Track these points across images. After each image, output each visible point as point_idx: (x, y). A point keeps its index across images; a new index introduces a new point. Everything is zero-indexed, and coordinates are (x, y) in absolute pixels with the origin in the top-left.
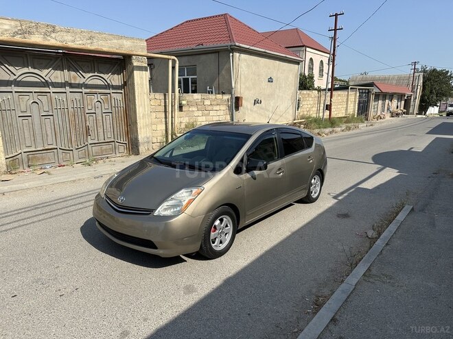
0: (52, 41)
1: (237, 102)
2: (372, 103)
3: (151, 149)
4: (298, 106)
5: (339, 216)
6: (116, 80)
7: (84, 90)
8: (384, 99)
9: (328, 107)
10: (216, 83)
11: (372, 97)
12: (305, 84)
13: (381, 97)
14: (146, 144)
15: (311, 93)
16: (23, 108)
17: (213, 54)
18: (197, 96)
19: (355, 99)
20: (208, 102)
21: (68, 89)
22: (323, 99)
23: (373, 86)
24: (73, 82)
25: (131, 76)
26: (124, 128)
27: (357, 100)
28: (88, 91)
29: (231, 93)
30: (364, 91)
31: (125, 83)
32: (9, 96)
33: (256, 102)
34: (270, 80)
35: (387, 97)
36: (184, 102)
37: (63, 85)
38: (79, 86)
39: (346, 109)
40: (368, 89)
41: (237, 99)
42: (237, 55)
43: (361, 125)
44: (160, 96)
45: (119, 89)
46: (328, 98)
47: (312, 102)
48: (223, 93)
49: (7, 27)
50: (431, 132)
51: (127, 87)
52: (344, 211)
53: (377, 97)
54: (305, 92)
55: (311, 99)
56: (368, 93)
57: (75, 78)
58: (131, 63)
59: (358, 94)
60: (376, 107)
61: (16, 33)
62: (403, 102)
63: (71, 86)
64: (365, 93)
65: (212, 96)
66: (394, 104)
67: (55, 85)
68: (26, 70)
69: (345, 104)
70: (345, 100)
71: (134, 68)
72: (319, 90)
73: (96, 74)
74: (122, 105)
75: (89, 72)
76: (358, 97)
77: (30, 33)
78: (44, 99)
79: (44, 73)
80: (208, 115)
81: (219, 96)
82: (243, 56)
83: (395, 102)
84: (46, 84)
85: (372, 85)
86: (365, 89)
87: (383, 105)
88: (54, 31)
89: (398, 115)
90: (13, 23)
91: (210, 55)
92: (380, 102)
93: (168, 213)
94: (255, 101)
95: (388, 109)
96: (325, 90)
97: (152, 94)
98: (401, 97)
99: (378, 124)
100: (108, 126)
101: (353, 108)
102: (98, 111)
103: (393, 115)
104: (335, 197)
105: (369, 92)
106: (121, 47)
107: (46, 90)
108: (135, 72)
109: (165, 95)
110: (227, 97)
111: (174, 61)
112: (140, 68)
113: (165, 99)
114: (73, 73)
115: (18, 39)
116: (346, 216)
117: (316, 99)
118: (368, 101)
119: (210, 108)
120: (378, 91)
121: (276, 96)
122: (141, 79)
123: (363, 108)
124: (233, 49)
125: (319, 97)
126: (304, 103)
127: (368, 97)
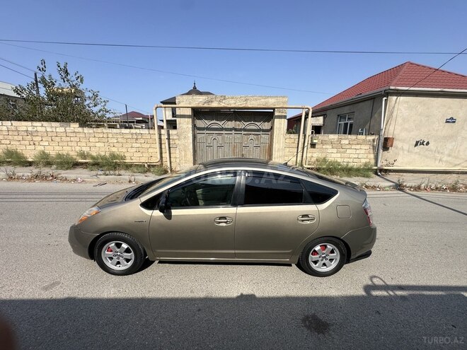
0: (222, 105)
1: (386, 144)
6: (266, 126)
7: (243, 132)
10: (367, 127)
16: (209, 142)
17: (369, 101)
18: (333, 136)
21: (233, 132)
24: (237, 128)
25: (273, 123)
28: (245, 133)
29: (379, 134)
31: (272, 127)
32: (203, 135)
33: (420, 143)
34: (451, 121)
36: (316, 141)
37: (231, 130)
38: (241, 130)
41: (387, 140)
42: (393, 98)
44: (294, 136)
45: (267, 132)
48: (372, 134)
49: (201, 100)
51: (272, 130)
57: (239, 125)
58: (275, 114)
61: (205, 102)
63: (236, 130)
65: (352, 137)
67: (226, 129)
68: (213, 122)
71: (275, 117)
73: (253, 122)
74: (268, 142)
75: (248, 121)
77: (212, 102)
78: (220, 137)
79: (221, 123)
80: (345, 152)
81: (362, 137)
84: (222, 129)
88: (224, 99)
91: (366, 102)
94: (418, 142)
97: (288, 135)
100: (257, 155)
102: (251, 146)
106: (266, 104)
107: (222, 132)
108: (275, 120)
110: (372, 137)
112: (279, 117)
113: (299, 138)
114: (238, 123)
115: (206, 105)
119: (348, 147)
121: (459, 138)
122: (280, 125)
124: (388, 94)
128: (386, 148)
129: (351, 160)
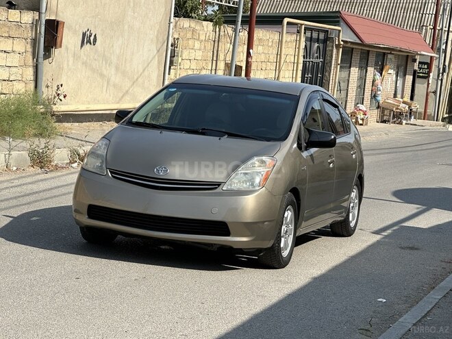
2: (335, 74)
4: (171, 63)
5: (403, 248)
8: (363, 67)
11: (336, 56)
13: (356, 58)
15: (198, 28)
19: (296, 55)
22: (226, 46)
23: (336, 23)
27: (301, 60)
29: (37, 9)
30: (315, 35)
33: (88, 39)
35: (372, 59)
40: (326, 32)
47: (199, 55)
53: (349, 53)
54: (185, 23)
55: (197, 45)
56: (325, 41)
59: (303, 45)
62: (409, 78)
64: (318, 40)
66: (388, 83)
70: (273, 58)
72: (217, 21)
76: (302, 53)
81: (14, 14)
83: (390, 74)
85: (334, 18)
86: (319, 30)
87: (362, 79)
89: (398, 117)
92: (355, 71)
94: (84, 35)
95: (374, 96)
98: (405, 62)
103: (390, 115)
104: (377, 232)
105: (327, 39)
110: (28, 17)
116: (413, 248)
117: (209, 46)
118: (326, 67)
120: (351, 38)
121: (126, 27)
125: (217, 41)
126: (185, 55)
127: (325, 54)
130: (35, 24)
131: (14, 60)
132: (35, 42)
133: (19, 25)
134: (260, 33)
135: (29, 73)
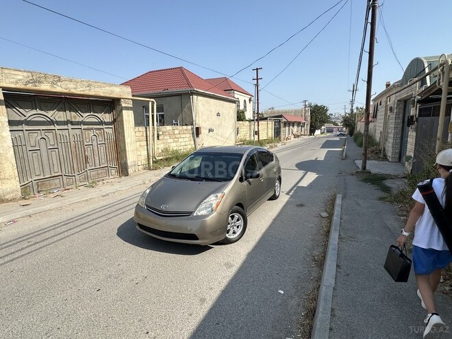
0: (57, 89)
1: (197, 132)
2: (282, 129)
3: (137, 170)
4: (238, 133)
5: (298, 206)
6: (107, 117)
7: (83, 127)
8: (289, 126)
9: (257, 133)
10: (180, 117)
11: (282, 125)
12: (240, 117)
13: (287, 125)
14: (133, 167)
15: (244, 123)
16: (33, 144)
17: (177, 97)
18: (169, 128)
20: (176, 132)
21: (70, 126)
22: (253, 127)
24: (73, 120)
25: (120, 114)
26: (115, 155)
27: (273, 127)
28: (86, 127)
29: (192, 125)
31: (115, 120)
32: (21, 134)
33: (210, 130)
34: (218, 115)
35: (291, 124)
36: (160, 133)
37: (66, 123)
38: (79, 123)
39: (267, 134)
41: (198, 129)
42: (195, 97)
43: (278, 145)
44: (142, 129)
45: (109, 125)
46: (256, 127)
47: (246, 130)
48: (186, 125)
49: (20, 77)
50: (323, 147)
51: (117, 123)
52: (299, 203)
53: (285, 124)
54: (241, 122)
55: (245, 127)
57: (75, 117)
58: (120, 105)
59: (273, 124)
60: (285, 131)
61: (28, 82)
62: (300, 127)
63: (72, 123)
64: (277, 122)
65: (180, 128)
66: (295, 129)
67: (59, 123)
68: (34, 112)
69: (267, 130)
70: (266, 128)
71: (122, 109)
72: (250, 121)
73: (92, 113)
74: (113, 137)
75: (86, 112)
77: (40, 82)
78: (50, 135)
79: (50, 114)
80: (177, 141)
81: (185, 127)
82: (200, 98)
83: (296, 127)
84: (52, 123)
85: (281, 116)
86: (277, 120)
87: (289, 129)
88: (59, 81)
89: (298, 136)
90: (25, 74)
91: (173, 97)
92: (287, 128)
93: (204, 212)
95: (292, 133)
96: (253, 120)
97: (137, 128)
98: (299, 124)
99: (288, 143)
100: (103, 154)
101: (271, 133)
102: (95, 143)
103: (296, 136)
104: (288, 194)
105: (280, 121)
106: (112, 92)
107: (52, 127)
108: (124, 111)
109: (146, 128)
110: (190, 127)
111: (153, 102)
112: (127, 108)
113: (146, 131)
114: (73, 113)
115: (30, 86)
116: (301, 205)
117: (248, 127)
118: (280, 128)
119: (178, 136)
120: (285, 120)
121: (223, 126)
122: (128, 117)
123: (277, 133)
124: (193, 93)
125: (250, 126)
126: (241, 130)
127: (279, 125)
128: (198, 134)
129: (182, 148)
130: (192, 129)
131: (186, 139)
132: (193, 134)
133: (186, 130)
134: (261, 122)
135: (193, 142)
